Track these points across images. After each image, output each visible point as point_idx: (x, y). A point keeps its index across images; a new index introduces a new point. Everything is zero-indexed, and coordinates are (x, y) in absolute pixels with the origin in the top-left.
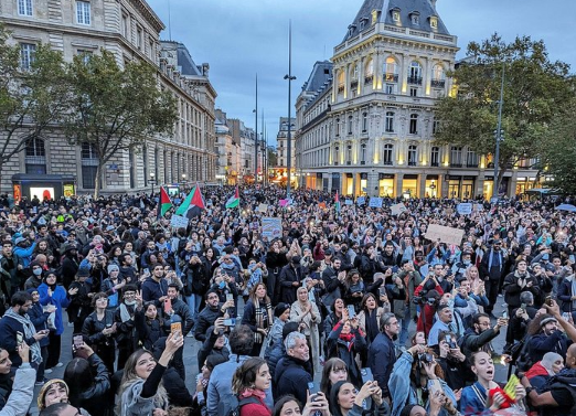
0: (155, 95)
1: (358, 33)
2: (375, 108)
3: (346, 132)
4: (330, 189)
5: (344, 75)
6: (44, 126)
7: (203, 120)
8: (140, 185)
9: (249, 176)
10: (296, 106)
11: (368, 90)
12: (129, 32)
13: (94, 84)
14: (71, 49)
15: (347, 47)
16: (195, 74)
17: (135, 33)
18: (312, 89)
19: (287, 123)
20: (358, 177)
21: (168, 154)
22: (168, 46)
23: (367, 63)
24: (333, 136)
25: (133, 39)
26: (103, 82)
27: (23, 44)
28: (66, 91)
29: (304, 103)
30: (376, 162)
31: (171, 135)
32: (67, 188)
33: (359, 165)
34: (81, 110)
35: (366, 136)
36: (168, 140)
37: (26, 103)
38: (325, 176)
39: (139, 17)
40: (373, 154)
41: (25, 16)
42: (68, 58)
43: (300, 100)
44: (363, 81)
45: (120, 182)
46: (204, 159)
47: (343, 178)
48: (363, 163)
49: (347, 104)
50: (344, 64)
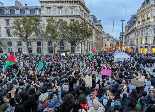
0: (87, 29)
1: (145, 5)
2: (151, 27)
3: (141, 34)
4: (135, 51)
5: (140, 18)
6: (63, 39)
7: (99, 34)
8: (83, 51)
9: (111, 48)
10: (125, 28)
11: (148, 21)
12: (82, 14)
13: (74, 28)
14: (69, 20)
15: (141, 10)
16: (97, 23)
17: (83, 15)
18: (130, 23)
19: (122, 33)
20: (144, 48)
21: (90, 44)
22: (91, 16)
23: (148, 14)
24: (136, 36)
25: (83, 16)
26: (76, 27)
27: (60, 21)
28: (68, 30)
29: (128, 27)
30: (151, 43)
31: (91, 39)
32: (68, 53)
33: (145, 44)
34: (71, 34)
35: (147, 35)
36: (90, 40)
37: (60, 34)
38: (133, 48)
39: (84, 11)
40: (149, 41)
41: (60, 14)
42: (69, 23)
43: (126, 27)
44: (147, 19)
45: (79, 51)
46: (99, 44)
47: (139, 48)
48: (146, 43)
49: (141, 27)
50: (140, 15)
